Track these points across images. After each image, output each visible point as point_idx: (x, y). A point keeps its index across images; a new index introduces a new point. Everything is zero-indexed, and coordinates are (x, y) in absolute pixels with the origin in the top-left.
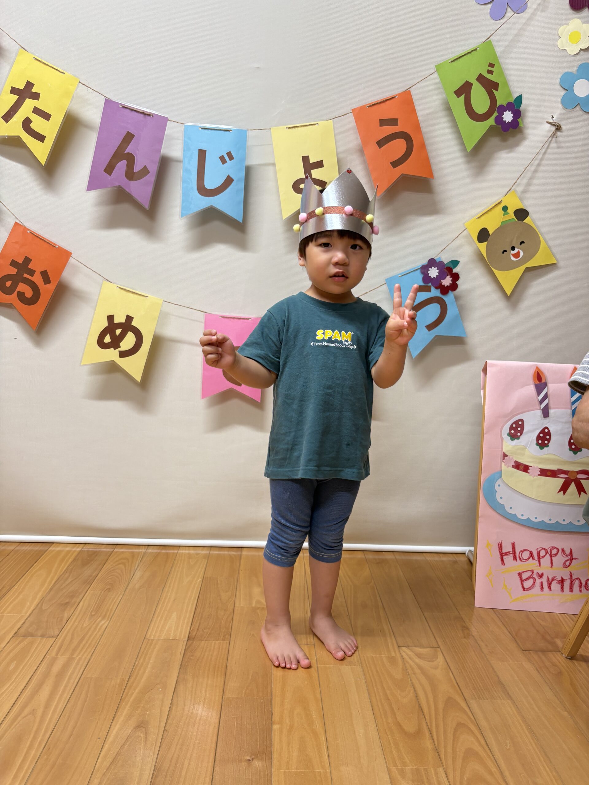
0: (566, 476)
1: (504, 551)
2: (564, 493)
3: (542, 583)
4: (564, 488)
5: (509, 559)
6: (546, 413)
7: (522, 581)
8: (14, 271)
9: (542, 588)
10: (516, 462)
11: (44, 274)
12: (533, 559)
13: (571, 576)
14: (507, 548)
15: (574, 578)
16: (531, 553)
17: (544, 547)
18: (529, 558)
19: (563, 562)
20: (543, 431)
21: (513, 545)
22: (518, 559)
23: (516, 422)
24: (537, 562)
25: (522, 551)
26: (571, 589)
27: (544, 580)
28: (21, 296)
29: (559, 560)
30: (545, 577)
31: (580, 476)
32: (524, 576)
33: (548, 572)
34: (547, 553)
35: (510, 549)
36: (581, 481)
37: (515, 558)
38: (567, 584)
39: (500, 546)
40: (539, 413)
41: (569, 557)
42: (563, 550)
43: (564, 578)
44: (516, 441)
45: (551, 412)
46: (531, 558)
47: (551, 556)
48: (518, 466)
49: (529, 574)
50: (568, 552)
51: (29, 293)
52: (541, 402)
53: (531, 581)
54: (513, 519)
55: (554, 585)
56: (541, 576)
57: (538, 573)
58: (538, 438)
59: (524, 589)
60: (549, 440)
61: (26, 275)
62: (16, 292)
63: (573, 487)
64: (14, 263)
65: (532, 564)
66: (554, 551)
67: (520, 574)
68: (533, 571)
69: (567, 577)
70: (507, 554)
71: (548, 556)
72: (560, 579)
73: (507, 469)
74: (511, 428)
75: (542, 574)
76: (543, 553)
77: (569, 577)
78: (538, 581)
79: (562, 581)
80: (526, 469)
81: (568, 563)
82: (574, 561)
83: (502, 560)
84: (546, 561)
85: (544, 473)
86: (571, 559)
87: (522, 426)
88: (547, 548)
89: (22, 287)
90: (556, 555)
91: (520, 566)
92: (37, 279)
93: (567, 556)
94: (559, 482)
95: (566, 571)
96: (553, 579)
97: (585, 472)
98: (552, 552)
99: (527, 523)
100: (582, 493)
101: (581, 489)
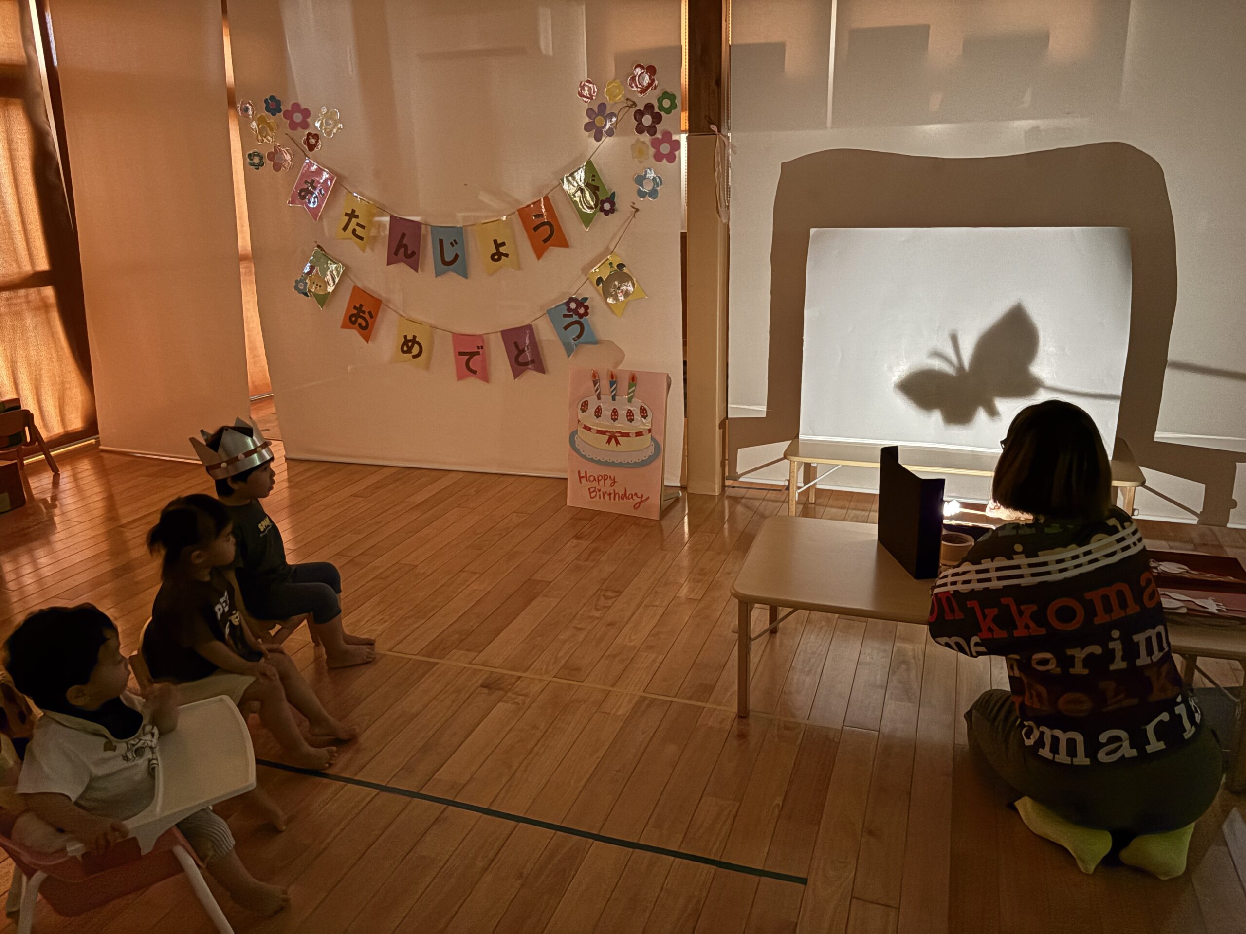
0: (609, 434)
1: (581, 475)
2: (609, 444)
3: (600, 495)
4: (609, 441)
5: (583, 480)
6: (599, 398)
7: (590, 493)
8: (356, 312)
9: (600, 498)
10: (585, 425)
11: (370, 313)
12: (596, 481)
13: (614, 491)
14: (583, 474)
15: (616, 492)
16: (594, 477)
18: (593, 481)
19: (610, 483)
20: (598, 408)
21: (586, 472)
23: (584, 402)
24: (598, 483)
25: (590, 476)
26: (614, 499)
28: (360, 325)
29: (608, 482)
30: (601, 492)
31: (617, 435)
32: (592, 490)
33: (603, 489)
34: (602, 478)
35: (584, 475)
36: (618, 438)
37: (587, 480)
38: (612, 496)
39: (579, 472)
40: (595, 397)
42: (610, 477)
44: (585, 413)
45: (602, 397)
47: (604, 480)
48: (586, 427)
50: (613, 478)
51: (364, 324)
52: (596, 391)
53: (594, 493)
54: (584, 457)
55: (607, 497)
56: (599, 491)
57: (598, 489)
58: (596, 412)
59: (591, 498)
60: (601, 413)
61: (361, 314)
62: (357, 324)
63: (613, 440)
64: (355, 308)
65: (595, 484)
66: (606, 477)
67: (589, 489)
68: (595, 488)
69: (612, 492)
70: (583, 477)
71: (602, 480)
72: (608, 493)
73: (581, 429)
74: (582, 406)
76: (600, 478)
78: (598, 493)
79: (610, 494)
80: (589, 429)
81: (613, 484)
82: (616, 483)
83: (580, 481)
84: (602, 482)
85: (599, 432)
86: (614, 482)
87: (587, 405)
88: (602, 475)
89: (360, 320)
90: (607, 479)
91: (590, 485)
92: (367, 316)
93: (612, 480)
94: (607, 437)
95: (612, 488)
96: (606, 493)
97: (619, 432)
98: (605, 478)
99: (592, 460)
100: (618, 445)
101: (617, 442)
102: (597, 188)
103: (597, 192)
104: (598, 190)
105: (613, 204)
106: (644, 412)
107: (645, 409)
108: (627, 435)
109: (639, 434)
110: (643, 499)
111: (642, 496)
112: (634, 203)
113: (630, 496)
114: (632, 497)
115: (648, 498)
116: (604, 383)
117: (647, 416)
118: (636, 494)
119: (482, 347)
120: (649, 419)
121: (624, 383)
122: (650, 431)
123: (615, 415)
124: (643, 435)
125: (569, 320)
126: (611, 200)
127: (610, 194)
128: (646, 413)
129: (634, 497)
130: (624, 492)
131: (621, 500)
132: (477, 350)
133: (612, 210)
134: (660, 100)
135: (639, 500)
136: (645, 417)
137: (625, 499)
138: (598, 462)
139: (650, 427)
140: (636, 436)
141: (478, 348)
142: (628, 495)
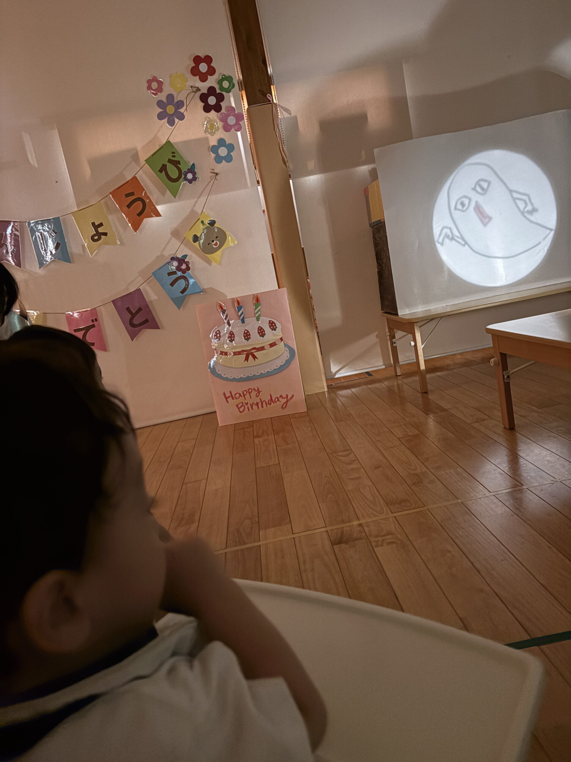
0: (246, 353)
1: (227, 396)
2: (247, 361)
3: (248, 407)
4: (247, 359)
5: (230, 400)
6: (230, 325)
7: (239, 408)
9: (249, 409)
10: (221, 352)
12: (241, 397)
13: (261, 400)
14: (228, 395)
15: (262, 401)
16: (240, 394)
17: (245, 390)
18: (239, 397)
19: (255, 395)
20: (230, 333)
21: (231, 392)
22: (234, 399)
24: (244, 398)
25: (236, 394)
26: (262, 407)
27: (249, 405)
29: (254, 394)
30: (249, 404)
31: (252, 351)
32: (239, 406)
33: (250, 402)
34: (247, 392)
35: (229, 395)
36: (254, 353)
37: (233, 398)
38: (260, 405)
39: (224, 394)
40: (226, 325)
41: (258, 391)
42: (254, 389)
43: (258, 402)
44: (219, 341)
45: (232, 323)
46: (240, 397)
47: (249, 393)
49: (241, 404)
50: (256, 389)
52: (226, 319)
53: (243, 407)
54: (227, 379)
55: (255, 407)
57: (245, 403)
58: (229, 337)
59: (241, 412)
60: (234, 337)
63: (251, 357)
65: (241, 399)
66: (250, 390)
67: (237, 406)
68: (242, 403)
69: (259, 401)
70: (229, 397)
71: (248, 394)
72: (256, 403)
74: (215, 336)
75: (247, 403)
76: (245, 393)
77: (260, 401)
78: (246, 407)
79: (257, 404)
81: (258, 395)
82: (260, 393)
83: (227, 401)
84: (247, 396)
85: (235, 354)
86: (259, 392)
87: (220, 334)
88: (246, 390)
90: (251, 392)
91: (236, 402)
93: (257, 391)
94: (244, 356)
95: (258, 397)
96: (253, 404)
97: (254, 348)
98: (249, 392)
99: (234, 380)
100: (256, 359)
101: (255, 357)
102: (179, 162)
103: (178, 165)
104: (180, 164)
105: (194, 174)
106: (273, 326)
107: (273, 322)
108: (262, 348)
109: (272, 345)
110: (289, 398)
111: (287, 396)
112: (213, 170)
113: (277, 400)
114: (278, 400)
115: (293, 396)
116: (231, 311)
117: (276, 328)
118: (281, 396)
119: (96, 320)
120: (279, 329)
121: (249, 307)
122: (281, 339)
123: (247, 336)
124: (277, 344)
125: (174, 277)
126: (192, 170)
127: (190, 166)
128: (275, 325)
129: (280, 399)
130: (270, 398)
131: (268, 406)
132: (92, 323)
133: (194, 179)
134: (220, 82)
135: (285, 400)
136: (274, 329)
137: (272, 404)
138: (241, 380)
139: (280, 337)
140: (270, 347)
141: (93, 321)
142: (274, 399)
